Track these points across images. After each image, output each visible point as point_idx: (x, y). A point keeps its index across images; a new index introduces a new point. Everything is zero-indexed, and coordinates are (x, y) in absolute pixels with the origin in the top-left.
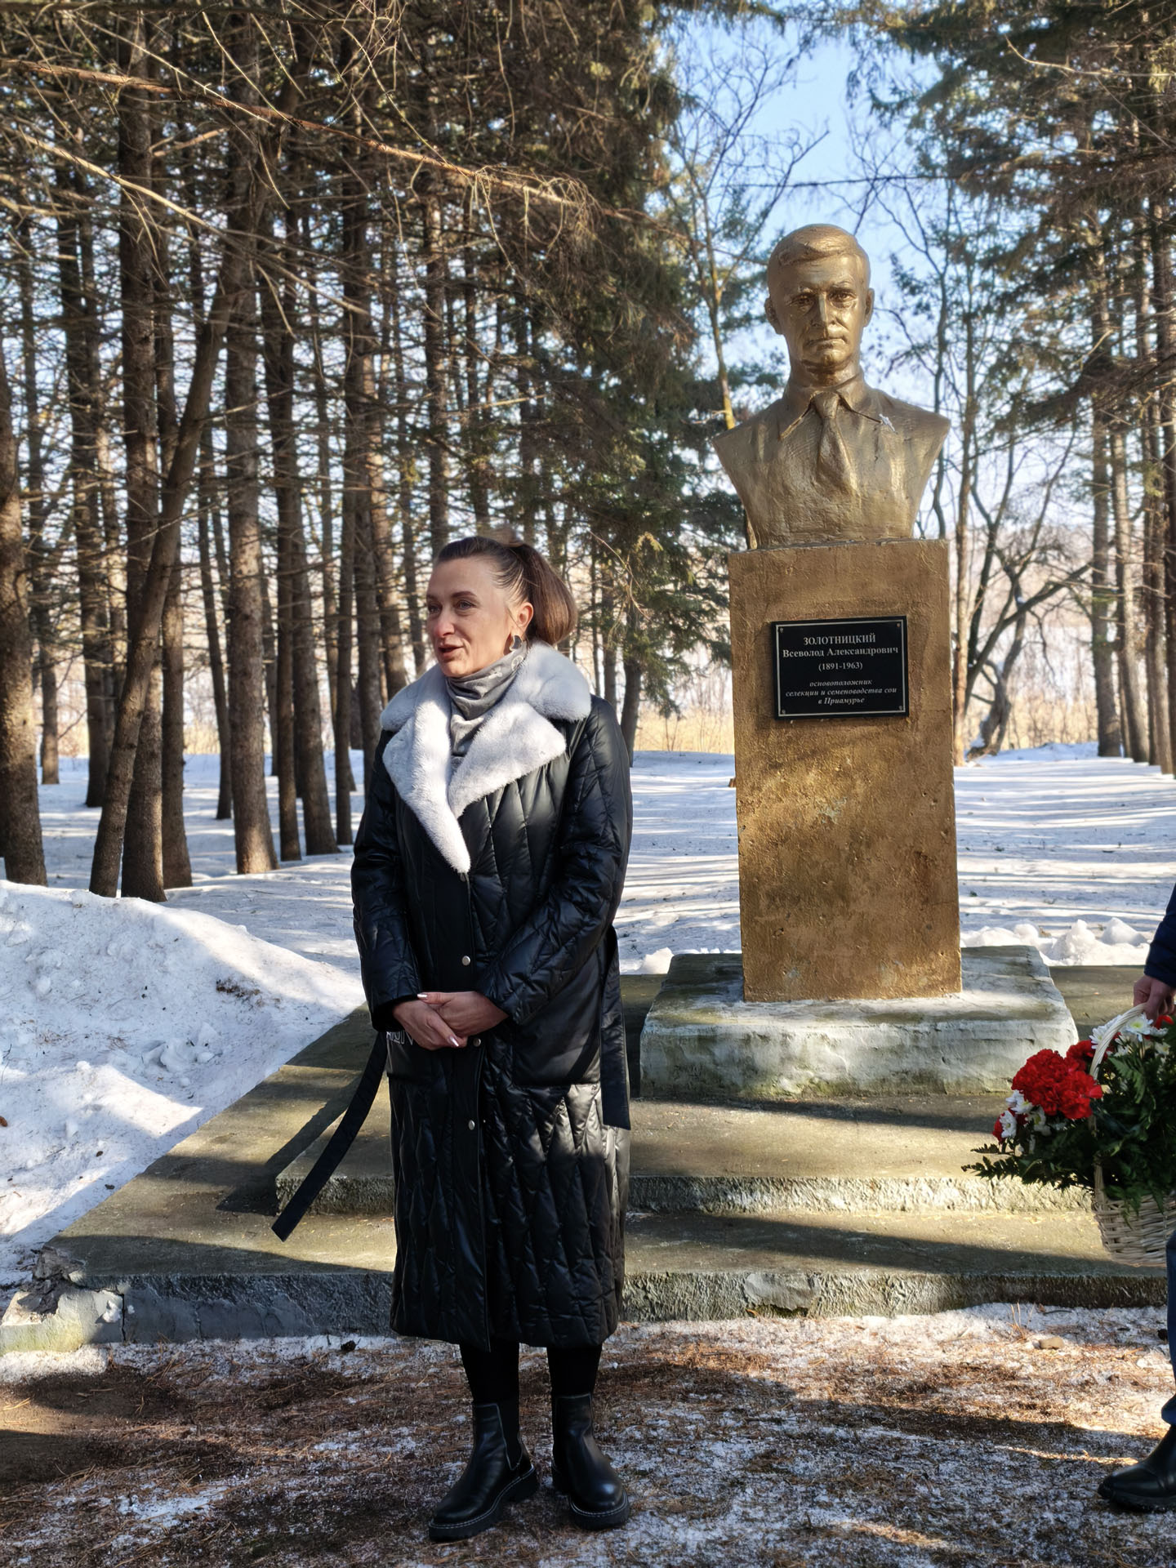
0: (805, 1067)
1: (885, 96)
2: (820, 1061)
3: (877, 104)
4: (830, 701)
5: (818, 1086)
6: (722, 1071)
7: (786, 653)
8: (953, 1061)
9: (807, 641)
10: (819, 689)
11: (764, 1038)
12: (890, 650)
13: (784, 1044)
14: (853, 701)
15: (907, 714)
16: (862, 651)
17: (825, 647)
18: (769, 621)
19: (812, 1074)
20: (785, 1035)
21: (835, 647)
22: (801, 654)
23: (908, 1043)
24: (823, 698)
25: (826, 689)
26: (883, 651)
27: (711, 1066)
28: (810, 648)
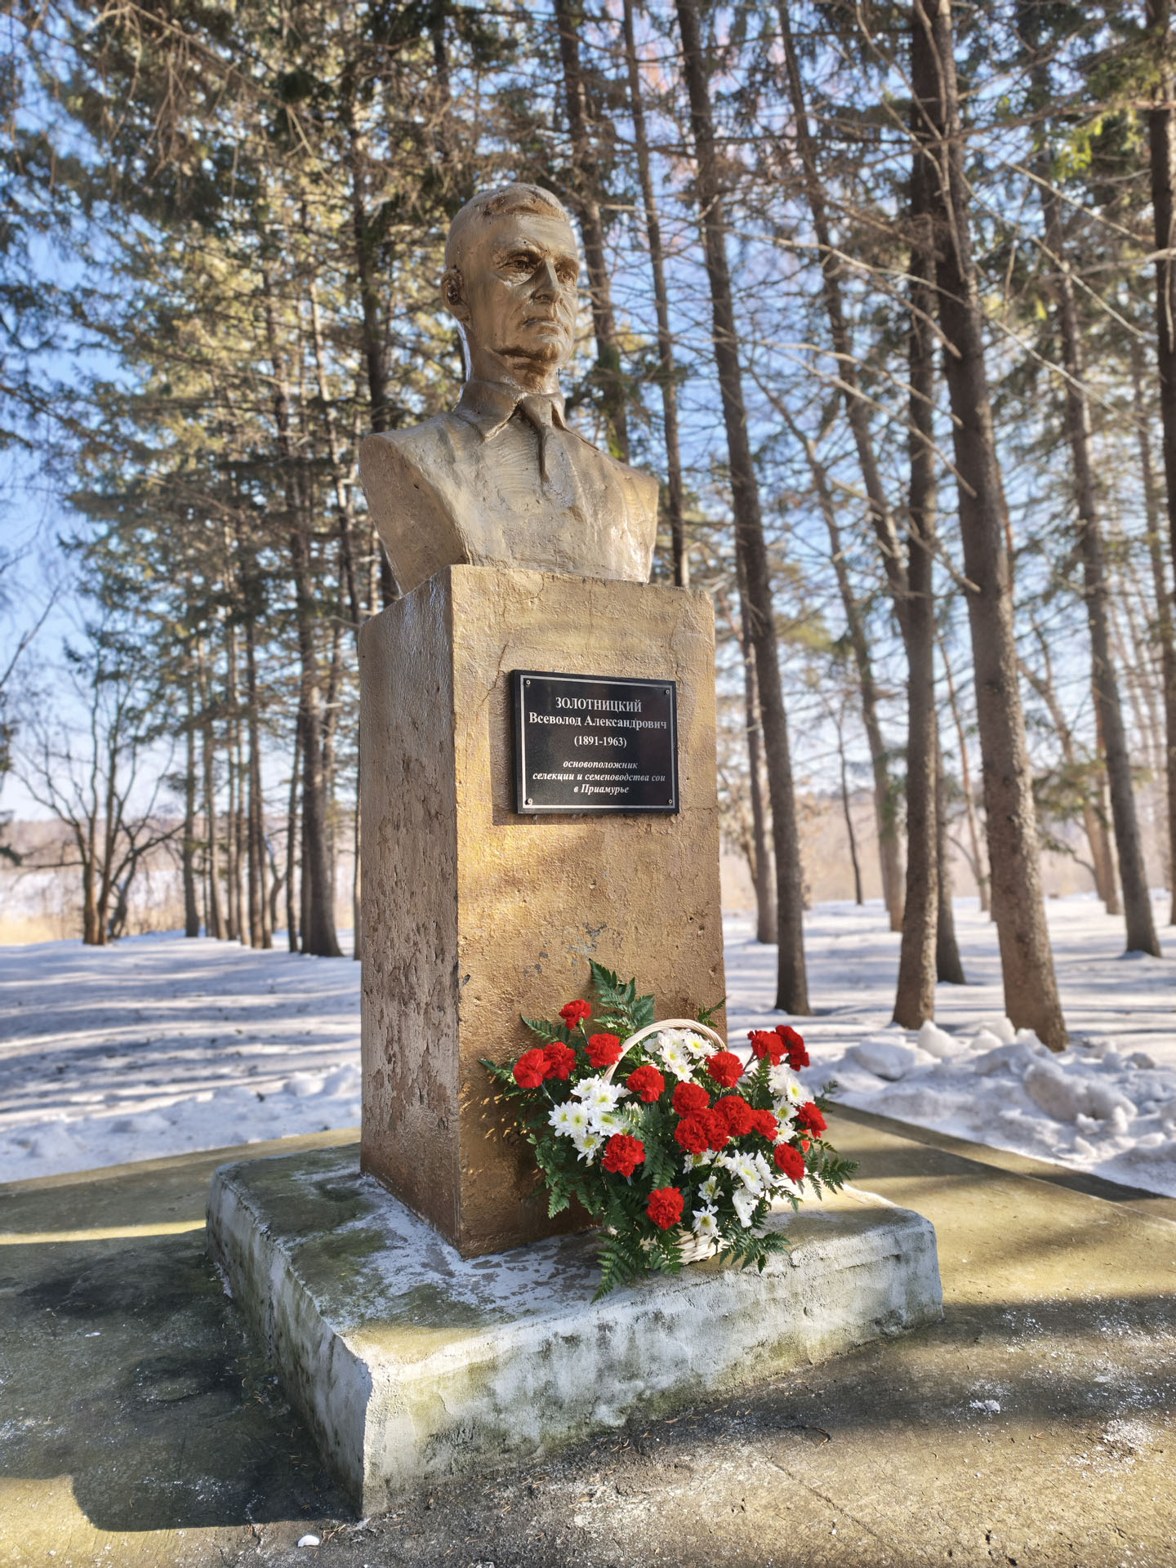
0: (632, 1377)
1: (67, 539)
2: (653, 1359)
3: (62, 543)
4: (589, 790)
5: (650, 1401)
6: (509, 1420)
7: (534, 718)
8: (816, 1310)
9: (561, 703)
10: (576, 771)
11: (572, 1340)
12: (657, 725)
13: (603, 1342)
14: (616, 790)
15: (676, 811)
16: (626, 724)
17: (581, 714)
18: (507, 668)
19: (640, 1384)
20: (603, 1328)
21: (595, 714)
22: (552, 720)
23: (764, 1296)
24: (579, 784)
25: (584, 771)
26: (649, 724)
27: (490, 1418)
28: (564, 713)
